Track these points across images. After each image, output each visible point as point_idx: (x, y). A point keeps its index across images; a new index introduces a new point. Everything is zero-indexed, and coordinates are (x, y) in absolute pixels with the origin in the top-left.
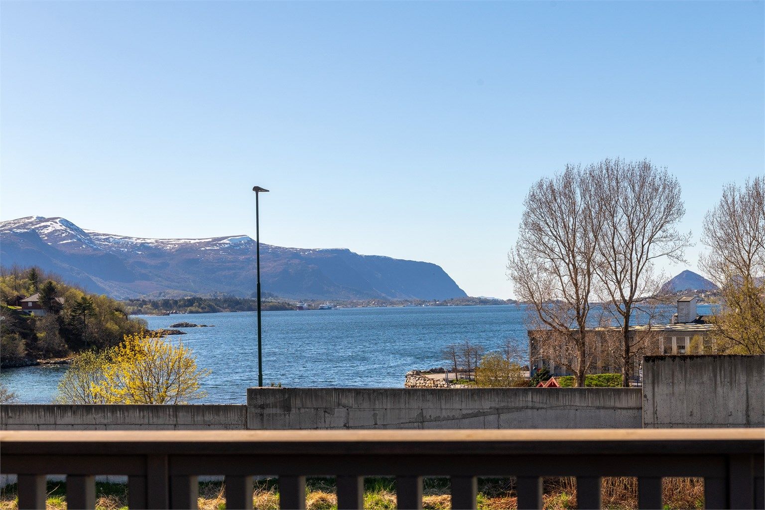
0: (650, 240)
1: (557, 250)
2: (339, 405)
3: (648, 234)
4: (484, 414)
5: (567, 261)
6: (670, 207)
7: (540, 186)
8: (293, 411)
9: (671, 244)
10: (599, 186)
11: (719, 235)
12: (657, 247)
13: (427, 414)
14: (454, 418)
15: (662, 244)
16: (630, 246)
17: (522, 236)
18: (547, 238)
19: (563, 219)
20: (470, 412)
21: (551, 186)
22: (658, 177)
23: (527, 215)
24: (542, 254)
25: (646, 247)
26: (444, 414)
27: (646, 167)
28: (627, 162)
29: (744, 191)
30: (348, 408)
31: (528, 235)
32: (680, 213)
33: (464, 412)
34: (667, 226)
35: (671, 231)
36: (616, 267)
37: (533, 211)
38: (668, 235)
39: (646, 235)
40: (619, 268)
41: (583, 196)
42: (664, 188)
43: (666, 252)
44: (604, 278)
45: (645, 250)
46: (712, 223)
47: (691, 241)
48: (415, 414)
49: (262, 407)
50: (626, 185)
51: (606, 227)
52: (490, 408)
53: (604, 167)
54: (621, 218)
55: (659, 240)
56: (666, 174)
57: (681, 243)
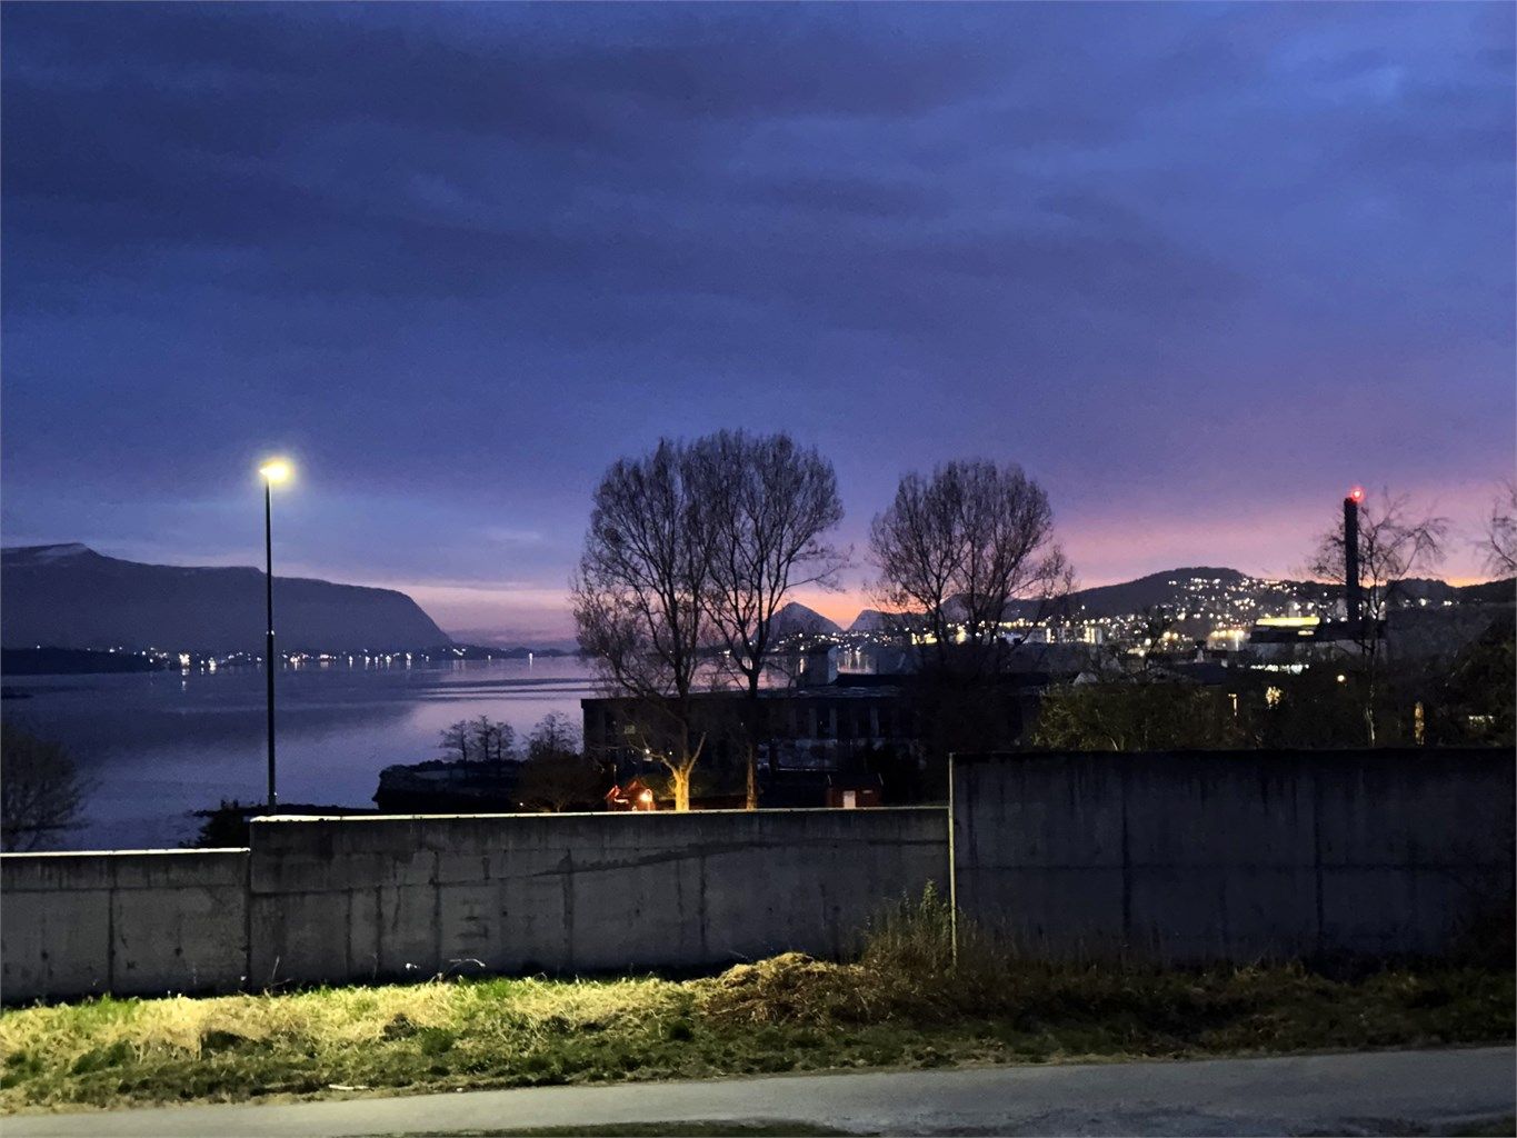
0: (789, 559)
1: (644, 572)
2: (421, 846)
3: (786, 547)
4: (678, 857)
5: (661, 590)
6: (821, 506)
7: (619, 468)
8: (337, 857)
9: (823, 563)
10: (711, 471)
11: (892, 549)
12: (800, 570)
13: (578, 858)
14: (625, 864)
15: (809, 563)
16: (758, 567)
17: (590, 550)
18: (629, 552)
19: (655, 523)
20: (654, 853)
21: (636, 472)
22: (802, 459)
23: (597, 517)
24: (621, 579)
25: (783, 568)
26: (609, 858)
27: (784, 444)
28: (755, 434)
29: (930, 482)
30: (437, 850)
31: (597, 550)
32: (837, 515)
33: (644, 854)
34: (816, 536)
35: (821, 545)
36: (736, 599)
37: (607, 510)
38: (819, 550)
39: (784, 549)
40: (742, 604)
41: (687, 488)
42: (812, 476)
43: (815, 576)
44: (716, 617)
45: (782, 573)
46: (883, 530)
47: (853, 559)
48: (556, 859)
49: (280, 852)
50: (753, 470)
51: (723, 537)
52: (689, 845)
53: (719, 442)
54: (745, 523)
55: (804, 557)
56: (815, 456)
57: (839, 562)
